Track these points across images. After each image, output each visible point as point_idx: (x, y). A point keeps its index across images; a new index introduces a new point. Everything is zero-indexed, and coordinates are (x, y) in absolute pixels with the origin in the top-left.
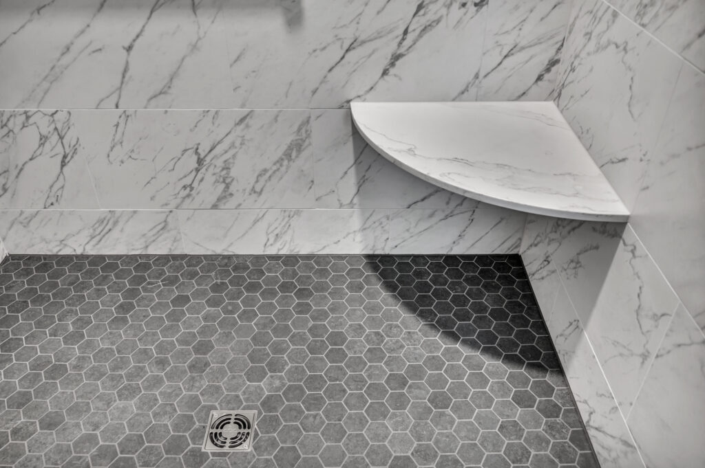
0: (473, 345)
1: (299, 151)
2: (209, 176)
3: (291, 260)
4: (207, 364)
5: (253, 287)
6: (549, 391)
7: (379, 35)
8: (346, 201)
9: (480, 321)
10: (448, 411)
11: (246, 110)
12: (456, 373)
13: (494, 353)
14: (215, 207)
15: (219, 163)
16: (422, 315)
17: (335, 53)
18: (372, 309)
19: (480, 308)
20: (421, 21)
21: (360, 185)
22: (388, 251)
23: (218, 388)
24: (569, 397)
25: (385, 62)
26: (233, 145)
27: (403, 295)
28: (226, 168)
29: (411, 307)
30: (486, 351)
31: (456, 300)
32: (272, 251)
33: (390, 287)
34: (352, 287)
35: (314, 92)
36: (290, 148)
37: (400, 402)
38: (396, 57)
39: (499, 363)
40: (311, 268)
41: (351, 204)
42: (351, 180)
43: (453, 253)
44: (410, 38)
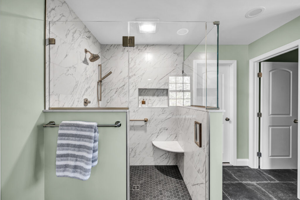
0: (170, 177)
1: (145, 148)
2: (133, 152)
3: (143, 166)
4: (132, 179)
5: (138, 170)
6: (181, 182)
7: (156, 133)
8: (151, 156)
9: (172, 174)
10: (167, 185)
11: (139, 142)
12: (168, 180)
13: (173, 178)
14: (133, 157)
15: (135, 150)
16: (163, 173)
17: (150, 135)
18: (155, 172)
19: (171, 172)
20: (160, 132)
21: (154, 153)
22: (158, 165)
23: (134, 182)
24: (184, 183)
25: (156, 136)
26: (137, 148)
27: (160, 171)
28: (136, 151)
29: (161, 172)
30: (172, 177)
31: (168, 171)
32: (141, 165)
33: (158, 169)
34: (152, 170)
35: (148, 140)
36: (144, 148)
37: (160, 184)
38: (158, 136)
39: (174, 179)
40: (146, 167)
41: (152, 156)
42: (152, 152)
43: (167, 165)
44: (159, 133)
